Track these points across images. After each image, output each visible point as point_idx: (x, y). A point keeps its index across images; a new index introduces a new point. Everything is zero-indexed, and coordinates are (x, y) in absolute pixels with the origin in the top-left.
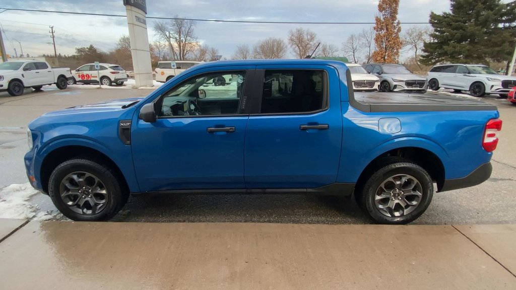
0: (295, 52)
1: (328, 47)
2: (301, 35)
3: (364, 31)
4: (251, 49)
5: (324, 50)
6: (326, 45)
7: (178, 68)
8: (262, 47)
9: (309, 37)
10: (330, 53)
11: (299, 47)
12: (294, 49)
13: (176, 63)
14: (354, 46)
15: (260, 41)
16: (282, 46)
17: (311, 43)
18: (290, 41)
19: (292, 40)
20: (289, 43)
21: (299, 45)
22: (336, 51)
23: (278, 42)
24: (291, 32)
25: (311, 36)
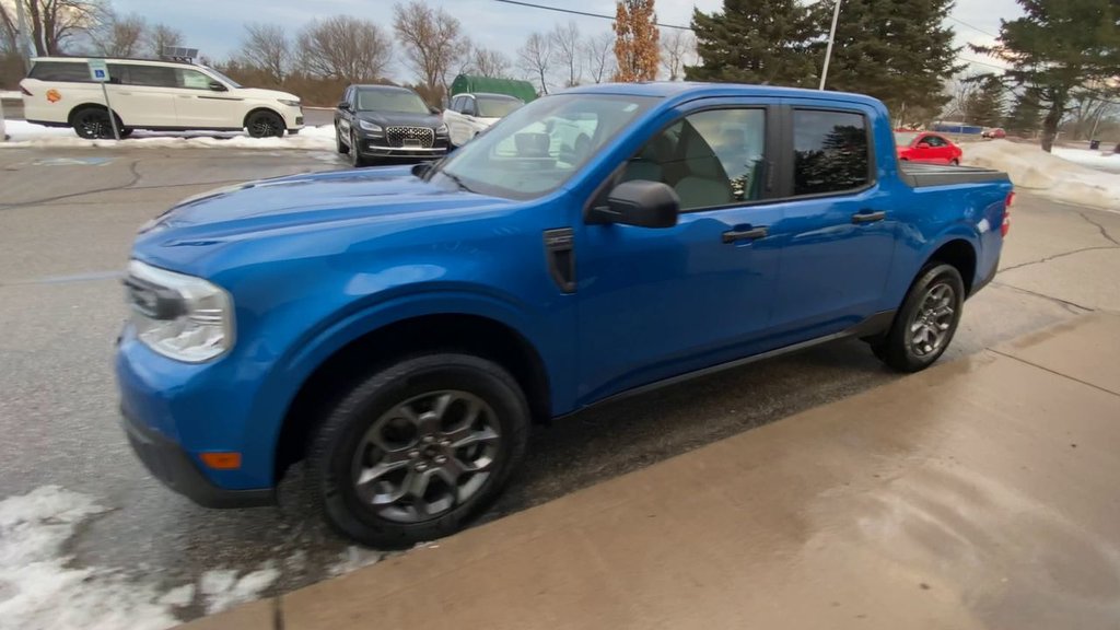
0: (413, 58)
1: (489, 57)
2: (425, 21)
3: (558, 30)
4: (291, 38)
5: (481, 61)
6: (485, 51)
7: (113, 81)
8: (322, 37)
9: (444, 27)
10: (495, 72)
11: (422, 48)
12: (409, 50)
13: (109, 66)
14: (542, 60)
15: (315, 20)
16: (376, 40)
17: (450, 41)
18: (400, 31)
19: (402, 27)
20: (397, 38)
21: (422, 44)
22: (508, 66)
23: (366, 28)
24: (398, 8)
25: (449, 26)
